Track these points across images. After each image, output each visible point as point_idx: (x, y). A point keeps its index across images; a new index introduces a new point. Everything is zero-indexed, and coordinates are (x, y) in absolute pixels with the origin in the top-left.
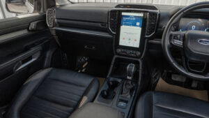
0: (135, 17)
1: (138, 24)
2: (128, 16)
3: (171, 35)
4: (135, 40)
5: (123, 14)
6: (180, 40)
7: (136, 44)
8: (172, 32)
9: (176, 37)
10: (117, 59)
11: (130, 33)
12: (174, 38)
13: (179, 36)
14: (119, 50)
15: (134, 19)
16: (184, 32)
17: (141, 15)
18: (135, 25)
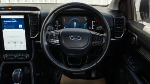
0: (16, 19)
1: (21, 26)
2: (9, 19)
3: (48, 35)
4: (22, 43)
5: (3, 17)
6: (56, 39)
7: (24, 47)
8: (48, 32)
9: (52, 37)
10: (5, 65)
11: (14, 37)
12: (51, 38)
13: (55, 35)
14: (6, 56)
15: (15, 21)
16: (59, 31)
17: (22, 17)
18: (18, 27)
